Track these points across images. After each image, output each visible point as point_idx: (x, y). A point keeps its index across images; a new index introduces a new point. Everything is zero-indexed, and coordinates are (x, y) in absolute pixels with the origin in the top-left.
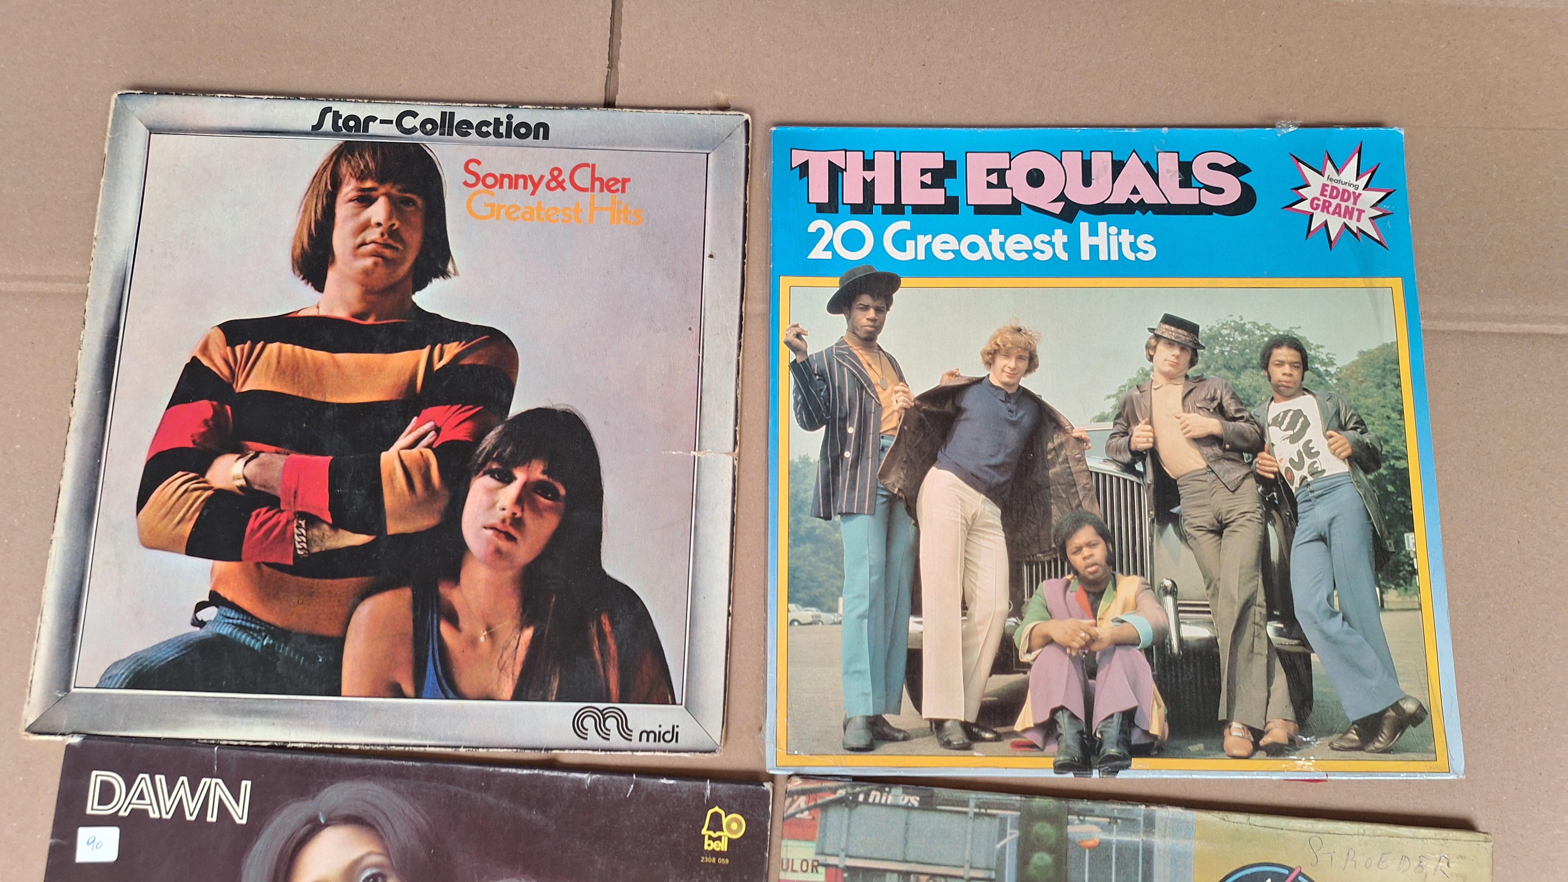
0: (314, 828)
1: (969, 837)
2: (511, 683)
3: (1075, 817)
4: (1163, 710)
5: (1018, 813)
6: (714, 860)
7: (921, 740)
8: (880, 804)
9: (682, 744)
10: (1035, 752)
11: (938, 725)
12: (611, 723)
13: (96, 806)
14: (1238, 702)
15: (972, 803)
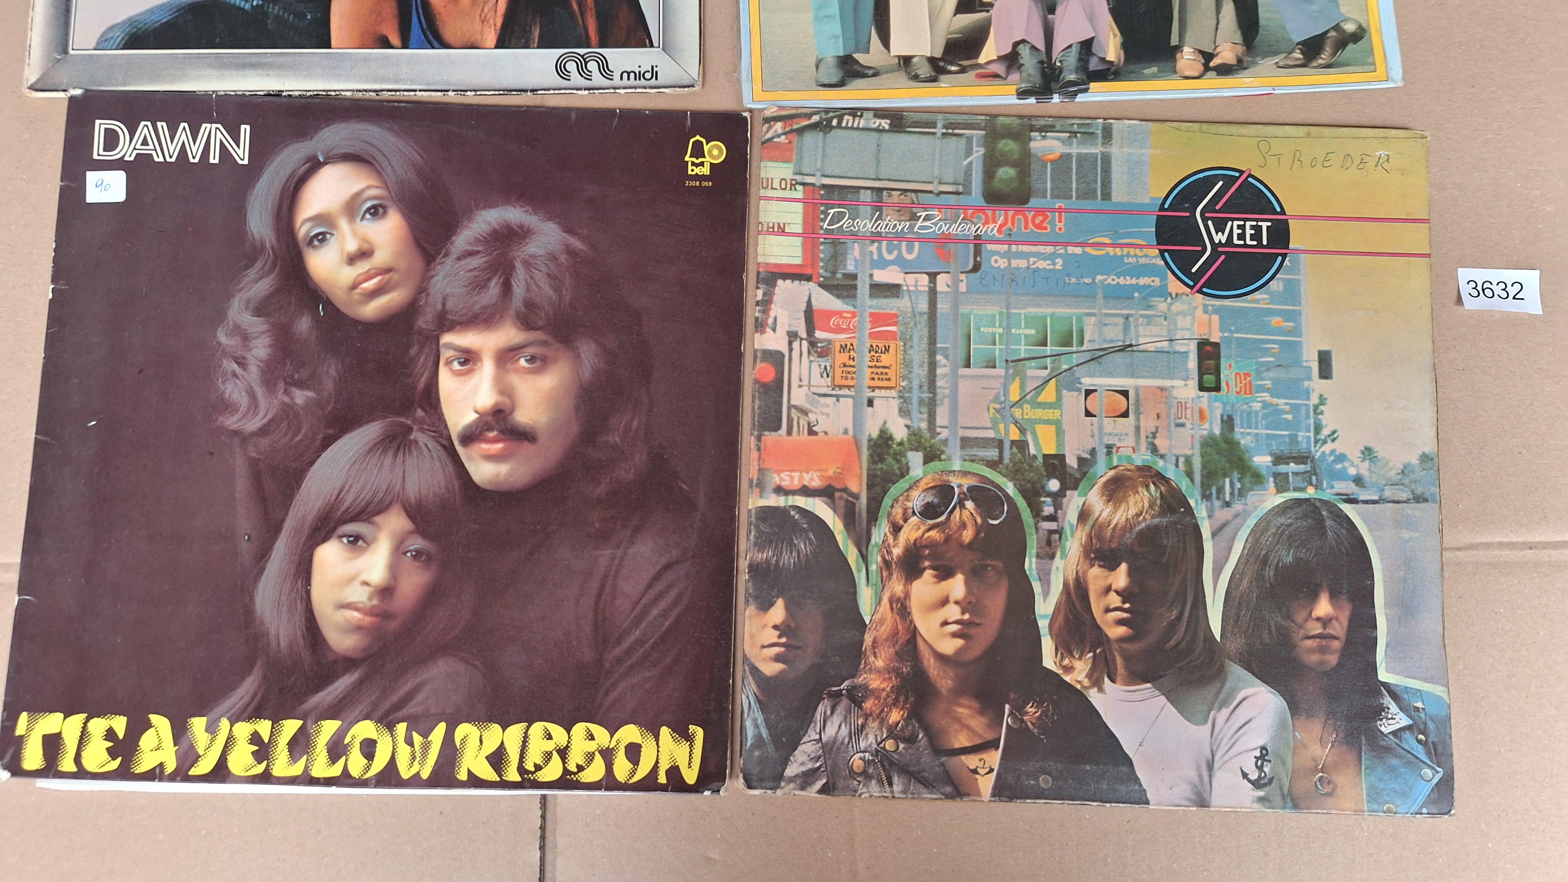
0: (314, 166)
1: (937, 155)
2: (493, 33)
3: (1037, 134)
4: (1119, 39)
5: (984, 132)
6: (698, 183)
7: (889, 75)
8: (852, 128)
9: (661, 80)
10: (997, 81)
11: (906, 61)
12: (592, 66)
13: (101, 152)
14: (1189, 29)
15: (940, 124)
